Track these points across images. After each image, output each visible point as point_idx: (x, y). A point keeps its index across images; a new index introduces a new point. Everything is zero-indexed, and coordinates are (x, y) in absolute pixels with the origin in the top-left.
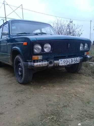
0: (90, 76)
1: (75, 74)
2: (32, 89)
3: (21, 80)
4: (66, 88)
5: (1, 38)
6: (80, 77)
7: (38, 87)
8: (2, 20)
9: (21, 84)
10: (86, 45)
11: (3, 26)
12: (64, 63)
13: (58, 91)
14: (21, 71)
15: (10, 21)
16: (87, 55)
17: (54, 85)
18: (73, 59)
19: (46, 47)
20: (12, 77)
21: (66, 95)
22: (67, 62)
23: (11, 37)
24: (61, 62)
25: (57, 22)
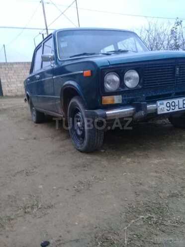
2: (104, 162)
3: (82, 145)
4: (173, 160)
5: (42, 67)
7: (115, 158)
9: (81, 152)
11: (44, 44)
12: (168, 109)
13: (156, 164)
15: (55, 32)
17: (147, 155)
19: (129, 79)
20: (64, 139)
21: (174, 173)
22: (175, 106)
23: (60, 63)
24: (161, 107)
25: (147, 28)
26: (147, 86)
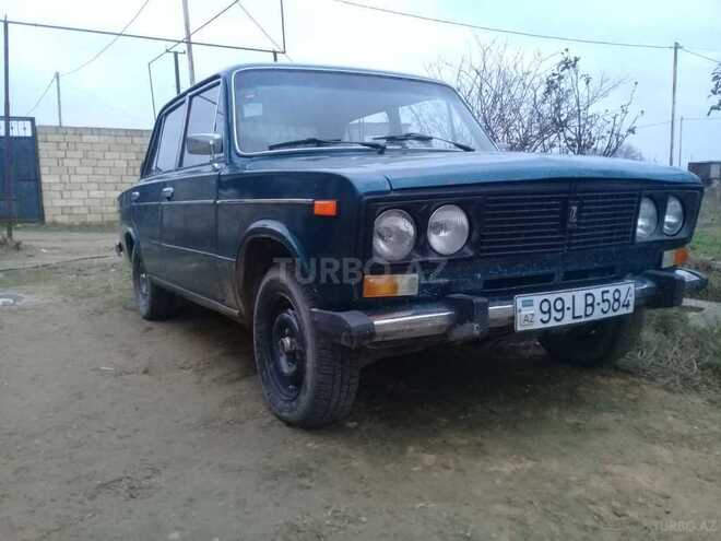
0: (696, 389)
1: (603, 375)
2: (359, 462)
3: (294, 403)
4: (554, 465)
5: (181, 164)
6: (631, 396)
7: (389, 449)
8: (167, 51)
9: (289, 424)
10: (674, 206)
11: (191, 98)
12: (546, 317)
13: (509, 479)
14: (296, 357)
15: (230, 72)
16: (674, 268)
17: (480, 445)
18: (597, 291)
19: (440, 227)
20: (238, 379)
21: (562, 508)
22: (562, 310)
23: (238, 161)
24: (526, 311)
25: (478, 64)
26: (488, 251)
